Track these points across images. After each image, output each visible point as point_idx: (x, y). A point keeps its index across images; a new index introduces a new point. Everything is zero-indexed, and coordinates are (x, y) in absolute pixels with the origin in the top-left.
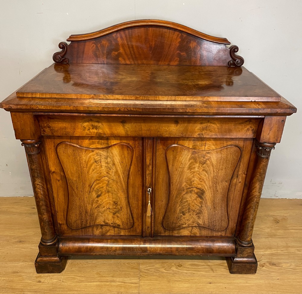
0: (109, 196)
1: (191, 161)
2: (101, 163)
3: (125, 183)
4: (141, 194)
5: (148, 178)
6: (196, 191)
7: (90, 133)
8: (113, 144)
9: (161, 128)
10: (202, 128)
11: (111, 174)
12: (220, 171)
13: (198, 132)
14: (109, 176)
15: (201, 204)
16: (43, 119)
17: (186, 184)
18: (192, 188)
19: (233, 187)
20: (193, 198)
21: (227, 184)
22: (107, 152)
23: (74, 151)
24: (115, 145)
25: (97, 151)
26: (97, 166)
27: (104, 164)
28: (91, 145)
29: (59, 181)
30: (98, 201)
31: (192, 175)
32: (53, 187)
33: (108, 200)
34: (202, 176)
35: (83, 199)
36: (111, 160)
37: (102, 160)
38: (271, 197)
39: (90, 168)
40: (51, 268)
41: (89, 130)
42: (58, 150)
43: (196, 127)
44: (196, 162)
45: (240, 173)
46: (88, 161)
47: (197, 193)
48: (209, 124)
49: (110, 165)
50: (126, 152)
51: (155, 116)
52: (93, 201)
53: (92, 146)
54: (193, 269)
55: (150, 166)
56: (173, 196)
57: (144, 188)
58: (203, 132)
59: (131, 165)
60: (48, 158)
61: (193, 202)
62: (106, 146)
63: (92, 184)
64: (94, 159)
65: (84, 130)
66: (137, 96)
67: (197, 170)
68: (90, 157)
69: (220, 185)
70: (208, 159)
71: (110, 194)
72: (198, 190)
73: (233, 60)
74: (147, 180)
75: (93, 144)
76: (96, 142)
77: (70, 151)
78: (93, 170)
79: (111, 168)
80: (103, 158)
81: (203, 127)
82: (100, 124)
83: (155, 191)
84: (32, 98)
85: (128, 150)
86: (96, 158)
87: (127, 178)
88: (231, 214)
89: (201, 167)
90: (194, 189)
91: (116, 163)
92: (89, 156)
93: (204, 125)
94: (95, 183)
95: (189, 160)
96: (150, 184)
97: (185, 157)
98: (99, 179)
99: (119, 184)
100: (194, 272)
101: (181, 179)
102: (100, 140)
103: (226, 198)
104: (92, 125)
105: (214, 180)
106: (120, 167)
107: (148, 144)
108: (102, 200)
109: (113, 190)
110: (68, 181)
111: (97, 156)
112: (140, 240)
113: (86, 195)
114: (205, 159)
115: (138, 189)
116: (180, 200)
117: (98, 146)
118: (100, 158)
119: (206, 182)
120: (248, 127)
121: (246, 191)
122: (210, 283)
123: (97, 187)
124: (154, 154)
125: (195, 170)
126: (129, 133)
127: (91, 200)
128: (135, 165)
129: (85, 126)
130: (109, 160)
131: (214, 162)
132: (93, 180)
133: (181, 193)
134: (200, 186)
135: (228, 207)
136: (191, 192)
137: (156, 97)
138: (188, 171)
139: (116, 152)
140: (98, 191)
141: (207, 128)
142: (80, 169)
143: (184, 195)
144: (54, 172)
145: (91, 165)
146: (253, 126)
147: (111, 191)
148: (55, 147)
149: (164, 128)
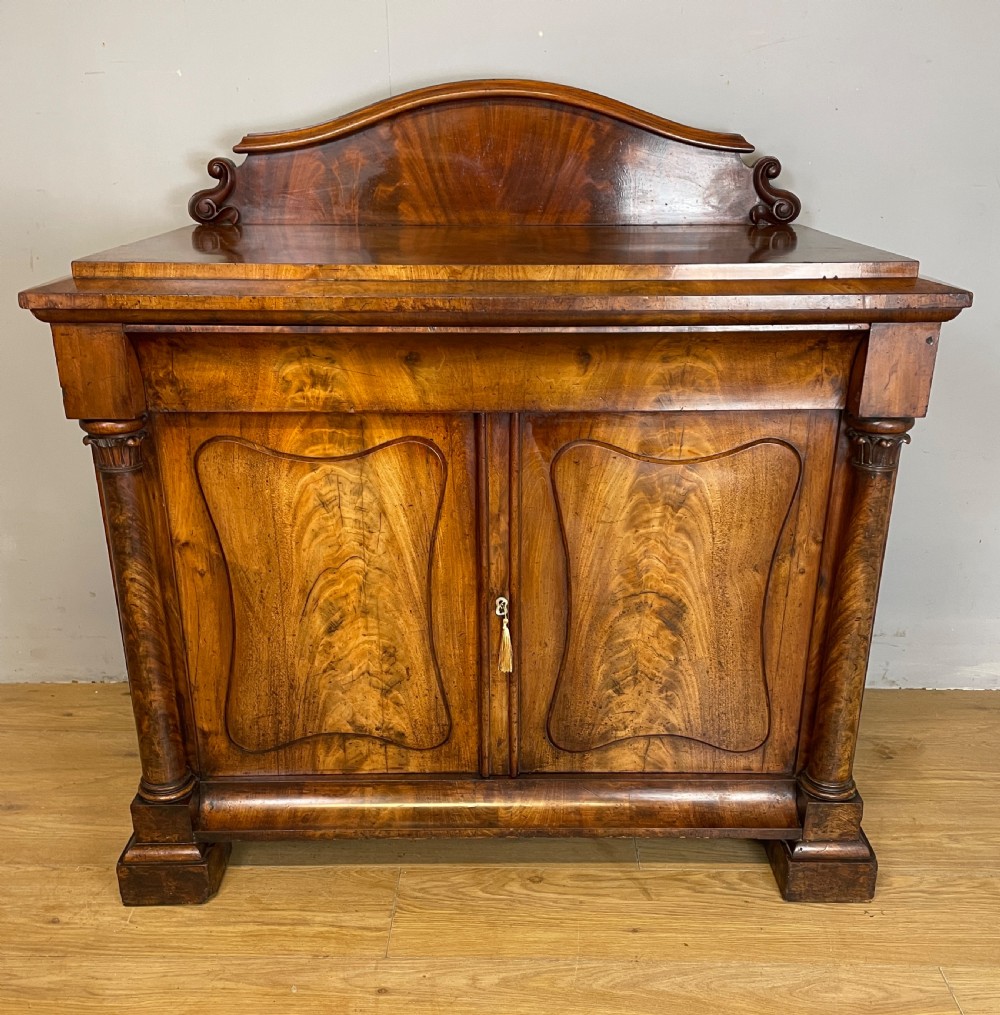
0: (366, 628)
1: (635, 498)
2: (342, 507)
3: (420, 582)
4: (473, 618)
5: (497, 565)
6: (656, 606)
7: (305, 402)
8: (378, 442)
9: (534, 380)
10: (667, 377)
11: (373, 547)
12: (733, 531)
13: (655, 392)
14: (367, 554)
15: (674, 653)
17: (621, 580)
18: (643, 596)
19: (781, 589)
20: (646, 632)
21: (758, 577)
22: (362, 470)
23: (252, 466)
24: (388, 444)
25: (327, 467)
26: (326, 519)
27: (349, 513)
28: (307, 447)
29: (202, 575)
30: (330, 645)
31: (642, 549)
32: (183, 599)
33: (364, 643)
34: (676, 551)
35: (281, 637)
36: (372, 498)
37: (346, 499)
39: (303, 529)
40: (173, 885)
41: (301, 390)
42: (202, 467)
43: (649, 373)
44: (653, 501)
45: (802, 536)
46: (299, 502)
47: (659, 614)
48: (690, 362)
49: (371, 514)
50: (421, 471)
51: (515, 330)
52: (315, 645)
53: (312, 452)
55: (502, 518)
56: (581, 625)
57: (484, 595)
58: (674, 392)
59: (438, 517)
60: (170, 491)
61: (646, 646)
62: (355, 451)
63: (311, 585)
64: (320, 495)
65: (285, 391)
66: (455, 267)
67: (656, 528)
68: (305, 487)
69: (735, 580)
70: (694, 490)
71: (372, 622)
72: (665, 603)
74: (493, 567)
75: (314, 444)
76: (326, 438)
77: (239, 468)
78: (316, 535)
79: (375, 525)
80: (347, 490)
81: (672, 373)
82: (336, 370)
83: (520, 608)
85: (427, 461)
86: (323, 492)
87: (426, 563)
88: (777, 687)
89: (669, 516)
90: (651, 598)
91: (390, 509)
92: (300, 484)
93: (674, 366)
94: (321, 582)
95: (630, 495)
96: (503, 583)
97: (616, 481)
98: (333, 568)
99: (400, 583)
101: (605, 562)
102: (337, 427)
103: (759, 631)
104: (312, 374)
105: (717, 564)
106: (404, 523)
107: (492, 440)
108: (346, 643)
109: (381, 605)
110: (231, 574)
111: (326, 483)
113: (293, 624)
114: (682, 491)
115: (463, 603)
116: (605, 639)
117: (331, 451)
118: (336, 493)
119: (690, 573)
121: (823, 602)
123: (327, 594)
124: (515, 474)
125: (651, 530)
126: (432, 399)
127: (309, 641)
128: (452, 515)
129: (289, 378)
130: (367, 497)
131: (714, 501)
132: (315, 573)
133: (606, 615)
134: (668, 588)
135: (767, 663)
136: (639, 608)
137: (517, 271)
138: (628, 534)
139: (388, 469)
140: (331, 607)
141: (686, 375)
142: (271, 531)
143: (618, 619)
144: (186, 544)
145: (309, 517)
146: (834, 368)
147: (375, 609)
148: (192, 456)
149: (543, 378)
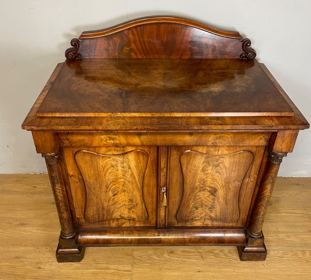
0: (125, 195)
1: (204, 164)
2: (118, 167)
3: (140, 184)
4: (155, 192)
5: (163, 179)
6: (209, 190)
7: (107, 144)
8: (128, 151)
9: (175, 138)
10: (216, 138)
11: (127, 176)
12: (233, 173)
13: (211, 141)
14: (125, 178)
15: (213, 200)
17: (199, 183)
18: (205, 187)
19: (245, 186)
20: (206, 195)
21: (239, 183)
22: (124, 158)
23: (91, 158)
24: (131, 151)
25: (114, 157)
26: (113, 170)
27: (120, 168)
28: (107, 152)
29: (77, 183)
30: (114, 199)
31: (206, 176)
32: (72, 188)
33: (124, 198)
34: (215, 177)
35: (100, 197)
36: (127, 165)
37: (119, 165)
39: (106, 172)
40: (71, 258)
41: (106, 141)
42: (76, 158)
43: (210, 137)
44: (209, 165)
45: (252, 173)
46: (105, 166)
47: (210, 191)
48: (223, 135)
49: (126, 168)
50: (141, 158)
52: (110, 198)
53: (109, 153)
55: (165, 169)
56: (187, 194)
57: (159, 187)
58: (217, 141)
59: (146, 168)
60: (67, 163)
61: (205, 199)
62: (122, 153)
63: (108, 185)
64: (111, 164)
65: (101, 141)
66: (153, 113)
67: (210, 172)
68: (107, 162)
69: (232, 184)
70: (222, 163)
71: (126, 193)
72: (211, 189)
74: (162, 181)
75: (109, 151)
76: (113, 150)
77: (88, 158)
78: (110, 173)
79: (127, 171)
80: (119, 162)
82: (117, 137)
83: (169, 190)
84: (52, 117)
85: (143, 156)
86: (112, 163)
87: (142, 179)
88: (242, 207)
89: (214, 169)
90: (207, 188)
91: (132, 167)
92: (105, 162)
93: (218, 136)
94: (112, 184)
95: (203, 164)
96: (165, 184)
97: (199, 162)
98: (115, 181)
99: (134, 184)
101: (194, 179)
102: (117, 147)
103: (238, 195)
104: (109, 138)
105: (227, 180)
106: (136, 170)
107: (162, 151)
108: (118, 198)
109: (129, 189)
110: (85, 183)
111: (113, 161)
113: (104, 194)
114: (218, 163)
115: (153, 188)
116: (193, 197)
117: (114, 153)
118: (116, 163)
119: (219, 182)
120: (261, 137)
121: (257, 189)
123: (113, 187)
124: (169, 160)
125: (208, 172)
126: (144, 142)
127: (108, 198)
128: (150, 168)
129: (103, 138)
130: (125, 164)
131: (227, 165)
132: (110, 182)
133: (194, 191)
134: (213, 186)
135: (240, 202)
136: (204, 190)
138: (202, 173)
139: (131, 157)
140: (114, 190)
141: (221, 138)
142: (97, 173)
143: (197, 192)
144: (72, 175)
145: (108, 170)
146: (266, 137)
147: (127, 190)
148: (74, 155)
149: (178, 138)
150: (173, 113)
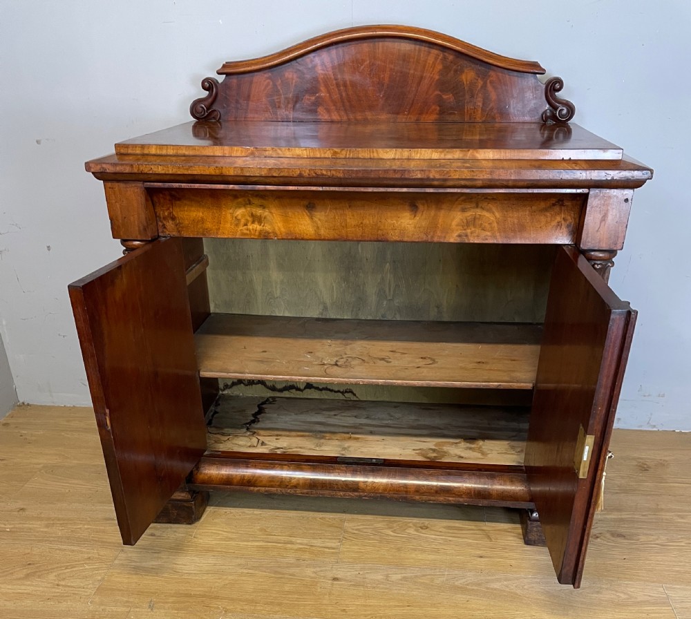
7: (248, 232)
9: (383, 221)
10: (465, 221)
13: (457, 230)
16: (162, 200)
38: (641, 426)
40: (175, 512)
41: (246, 225)
43: (454, 218)
48: (479, 212)
51: (370, 190)
54: (450, 535)
58: (469, 231)
65: (237, 225)
66: (336, 150)
73: (551, 108)
81: (468, 218)
82: (266, 213)
84: (143, 155)
93: (469, 214)
100: (451, 538)
104: (252, 215)
112: (344, 468)
120: (558, 219)
122: (481, 557)
126: (322, 232)
129: (239, 217)
137: (373, 152)
141: (477, 221)
146: (569, 218)
149: (389, 221)
150: (374, 150)
